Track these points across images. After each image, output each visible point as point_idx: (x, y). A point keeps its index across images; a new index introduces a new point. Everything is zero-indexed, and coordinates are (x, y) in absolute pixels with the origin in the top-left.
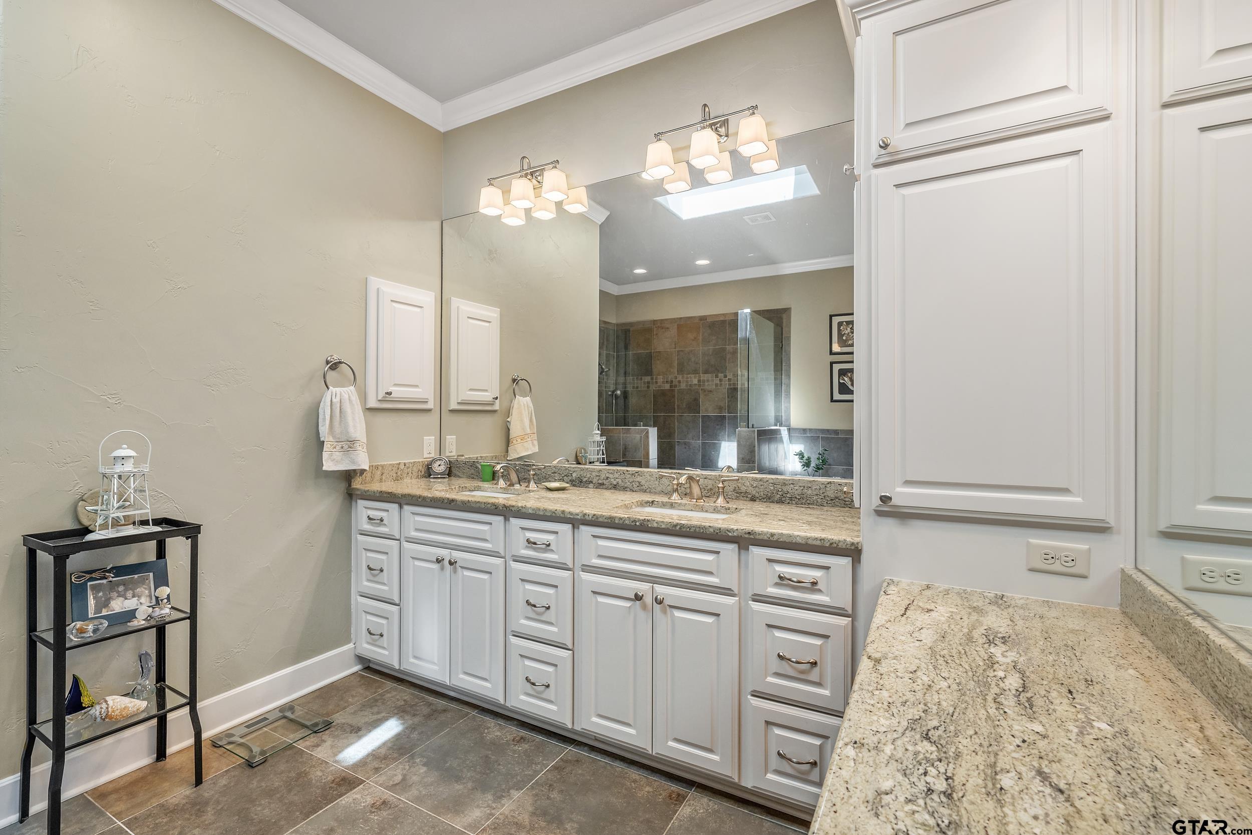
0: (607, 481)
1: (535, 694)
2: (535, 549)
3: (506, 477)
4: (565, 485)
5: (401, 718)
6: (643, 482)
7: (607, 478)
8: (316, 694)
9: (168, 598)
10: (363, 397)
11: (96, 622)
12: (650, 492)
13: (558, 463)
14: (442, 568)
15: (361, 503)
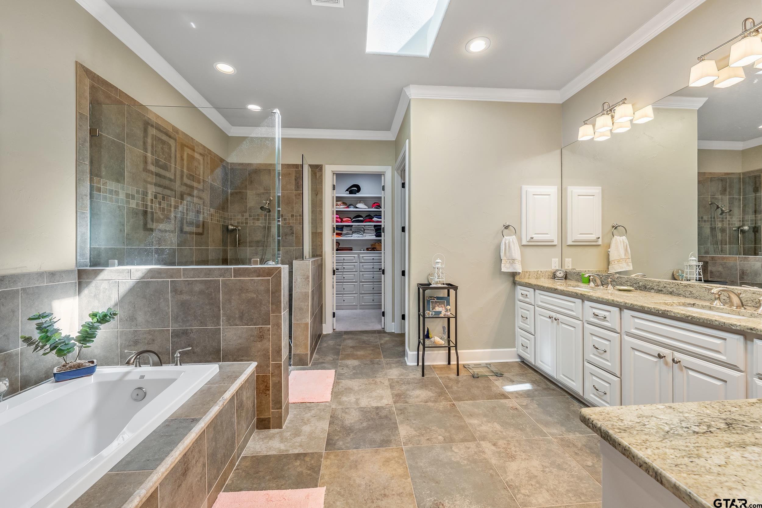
0: (665, 289)
1: (598, 396)
2: (598, 319)
3: (594, 281)
4: (631, 288)
5: (532, 385)
6: (694, 292)
7: (665, 287)
8: (501, 364)
9: (450, 310)
10: (520, 240)
11: (432, 312)
12: (700, 299)
13: (635, 276)
14: (552, 321)
15: (519, 287)
